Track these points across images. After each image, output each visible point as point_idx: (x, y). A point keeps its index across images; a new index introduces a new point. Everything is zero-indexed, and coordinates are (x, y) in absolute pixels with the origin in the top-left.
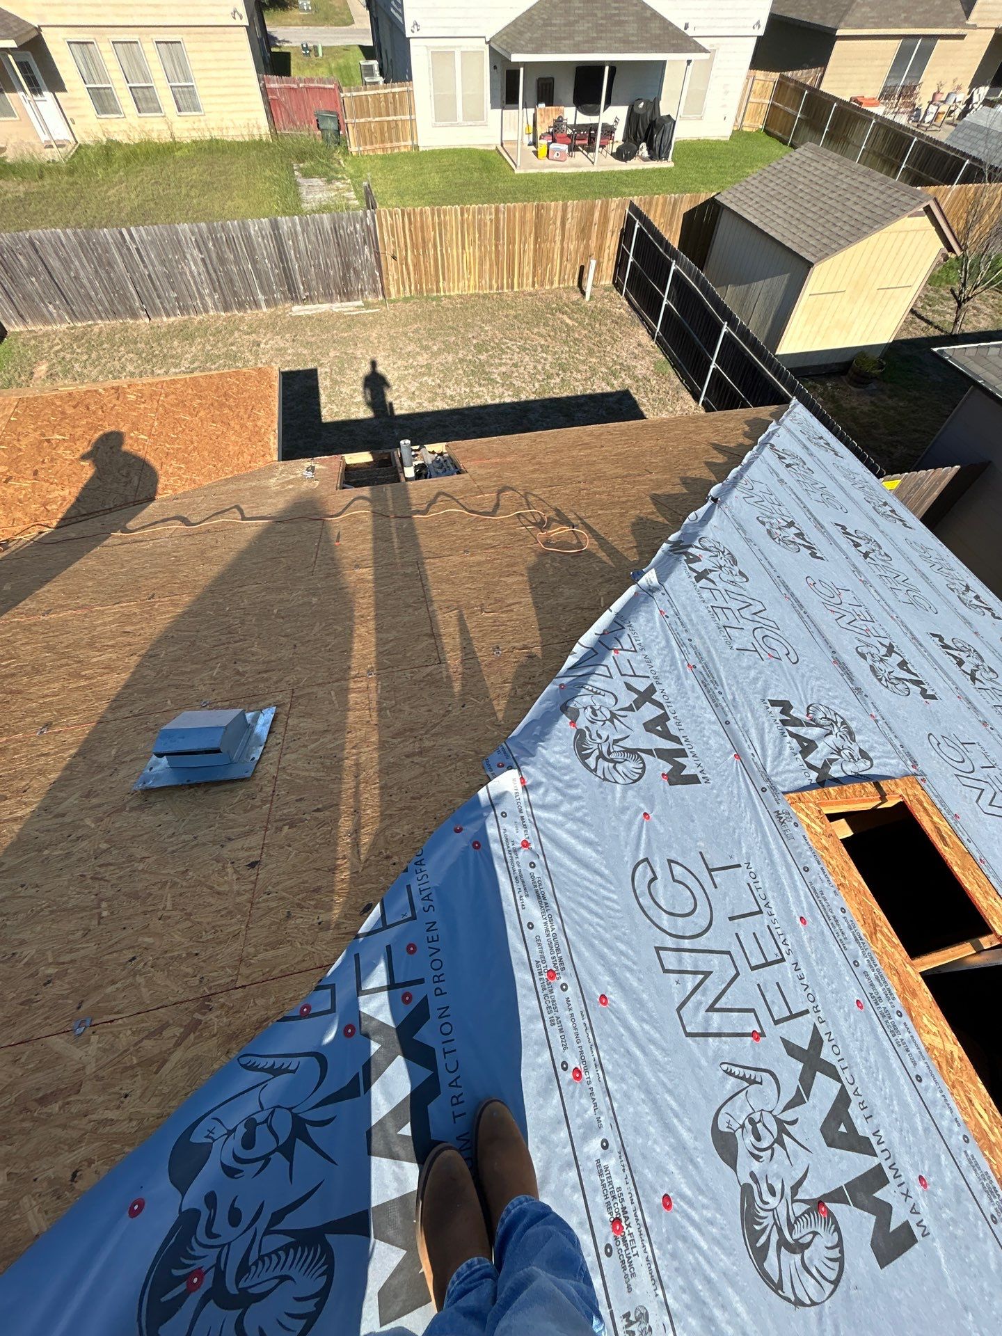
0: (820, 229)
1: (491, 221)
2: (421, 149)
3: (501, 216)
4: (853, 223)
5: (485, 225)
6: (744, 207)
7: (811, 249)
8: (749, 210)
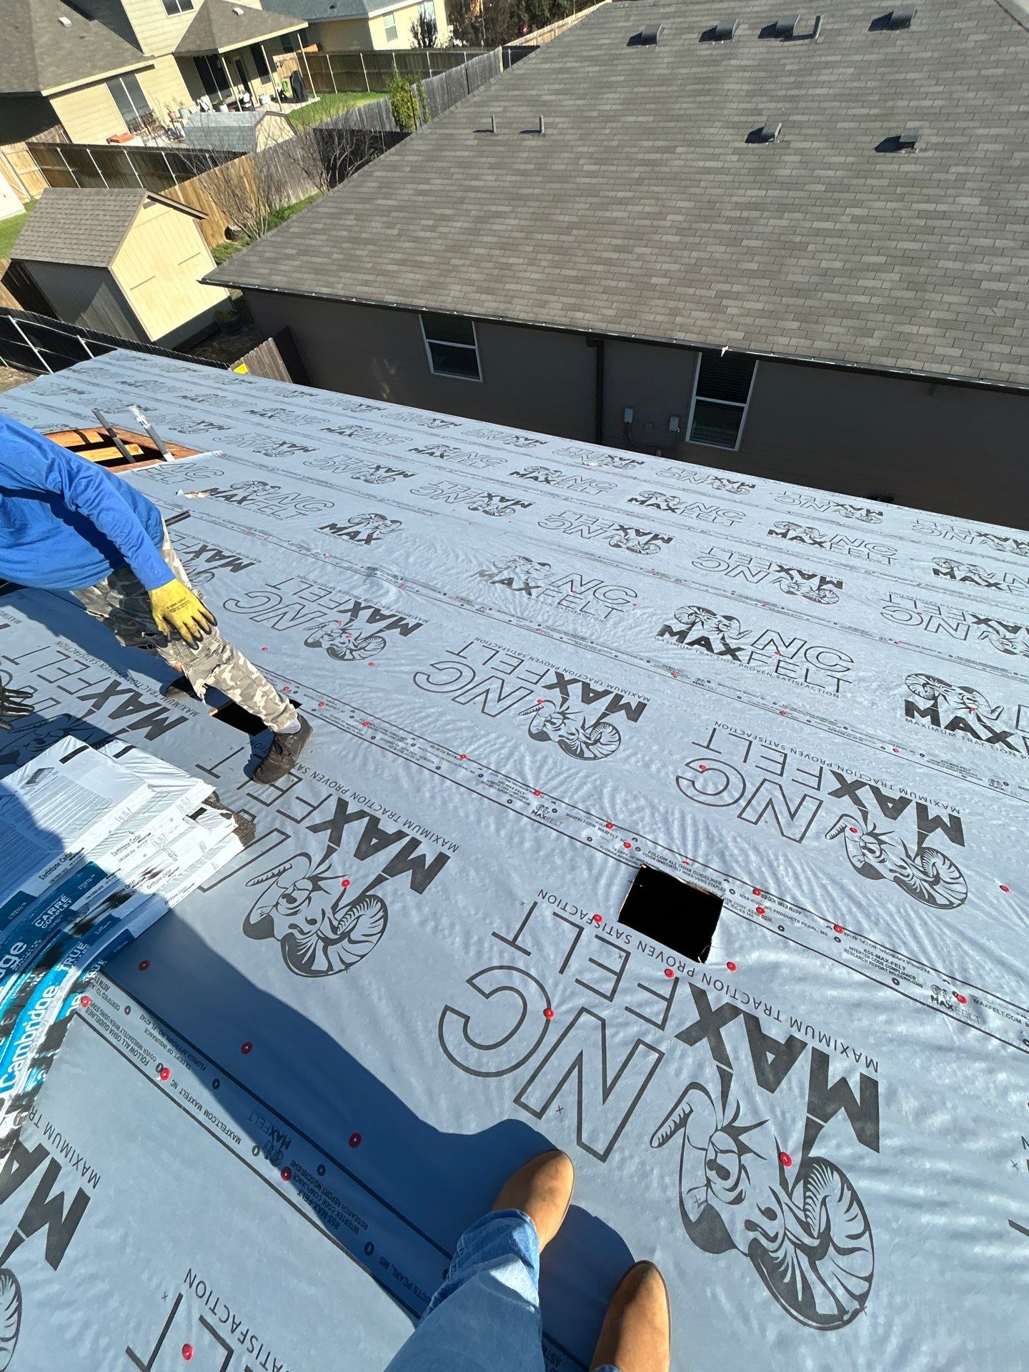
0: (94, 243)
4: (112, 229)
6: (34, 253)
7: (98, 259)
8: (39, 253)
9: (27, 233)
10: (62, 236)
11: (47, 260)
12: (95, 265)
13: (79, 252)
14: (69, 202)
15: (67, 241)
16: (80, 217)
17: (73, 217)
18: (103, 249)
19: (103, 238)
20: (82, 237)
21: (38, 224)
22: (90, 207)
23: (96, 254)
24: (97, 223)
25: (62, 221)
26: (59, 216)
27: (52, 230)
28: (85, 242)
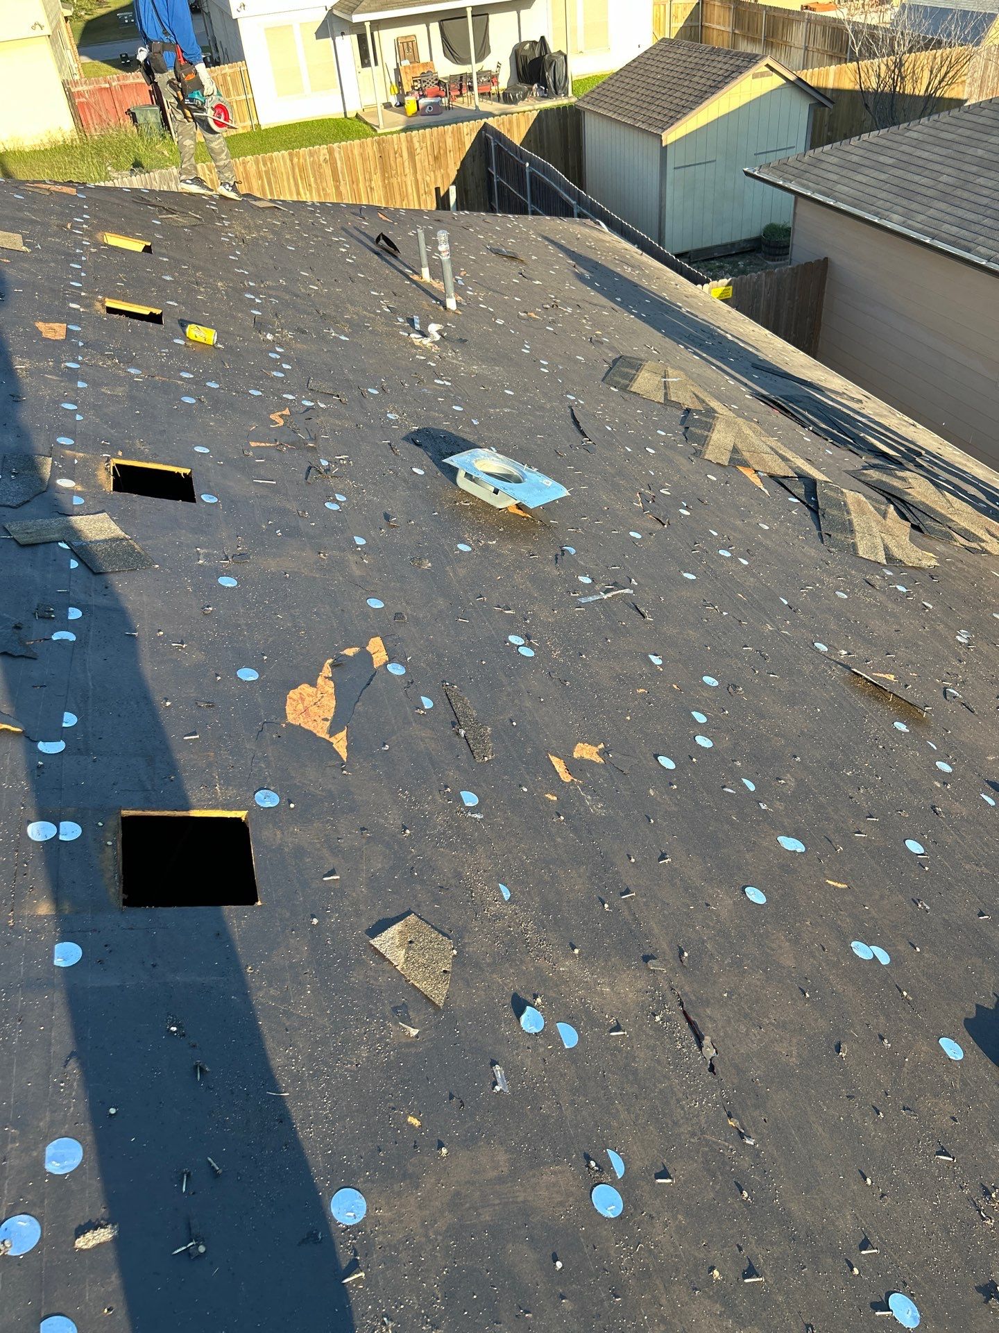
0: (668, 105)
1: (326, 162)
2: (263, 128)
4: (697, 93)
5: (320, 167)
6: (601, 104)
7: (659, 124)
8: (605, 106)
9: (610, 82)
10: (642, 91)
12: (651, 129)
13: (644, 112)
14: (676, 56)
15: (642, 98)
16: (675, 75)
17: (668, 74)
18: (672, 113)
19: (680, 102)
20: (660, 96)
21: (627, 74)
22: (693, 66)
23: (661, 118)
24: (687, 84)
25: (653, 75)
26: (655, 69)
27: (636, 83)
28: (659, 103)
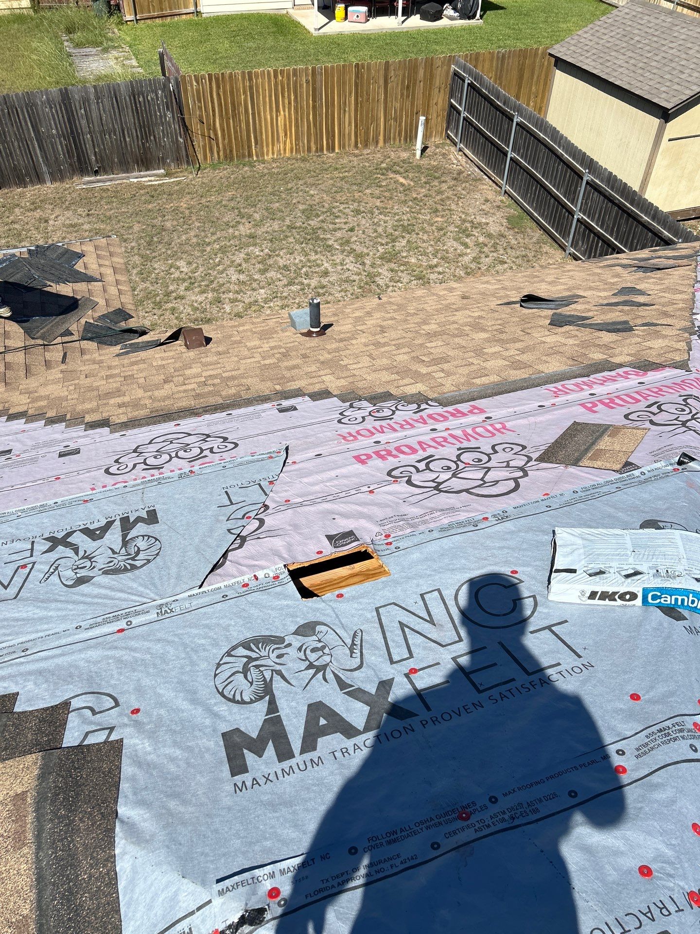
1: (307, 82)
2: (204, 15)
3: (318, 78)
5: (301, 86)
6: (581, 58)
7: (664, 95)
8: (587, 61)
9: (585, 36)
10: (630, 54)
11: (595, 72)
12: (655, 100)
13: (641, 79)
14: (657, 21)
15: (632, 61)
16: (663, 42)
17: (655, 39)
18: (676, 87)
19: (683, 76)
20: (654, 64)
21: (603, 31)
22: (683, 37)
23: (664, 89)
24: (684, 56)
25: (637, 38)
26: (636, 32)
27: (618, 42)
28: (655, 71)
